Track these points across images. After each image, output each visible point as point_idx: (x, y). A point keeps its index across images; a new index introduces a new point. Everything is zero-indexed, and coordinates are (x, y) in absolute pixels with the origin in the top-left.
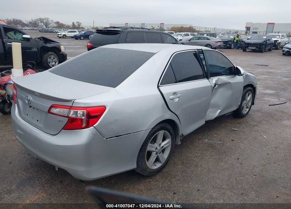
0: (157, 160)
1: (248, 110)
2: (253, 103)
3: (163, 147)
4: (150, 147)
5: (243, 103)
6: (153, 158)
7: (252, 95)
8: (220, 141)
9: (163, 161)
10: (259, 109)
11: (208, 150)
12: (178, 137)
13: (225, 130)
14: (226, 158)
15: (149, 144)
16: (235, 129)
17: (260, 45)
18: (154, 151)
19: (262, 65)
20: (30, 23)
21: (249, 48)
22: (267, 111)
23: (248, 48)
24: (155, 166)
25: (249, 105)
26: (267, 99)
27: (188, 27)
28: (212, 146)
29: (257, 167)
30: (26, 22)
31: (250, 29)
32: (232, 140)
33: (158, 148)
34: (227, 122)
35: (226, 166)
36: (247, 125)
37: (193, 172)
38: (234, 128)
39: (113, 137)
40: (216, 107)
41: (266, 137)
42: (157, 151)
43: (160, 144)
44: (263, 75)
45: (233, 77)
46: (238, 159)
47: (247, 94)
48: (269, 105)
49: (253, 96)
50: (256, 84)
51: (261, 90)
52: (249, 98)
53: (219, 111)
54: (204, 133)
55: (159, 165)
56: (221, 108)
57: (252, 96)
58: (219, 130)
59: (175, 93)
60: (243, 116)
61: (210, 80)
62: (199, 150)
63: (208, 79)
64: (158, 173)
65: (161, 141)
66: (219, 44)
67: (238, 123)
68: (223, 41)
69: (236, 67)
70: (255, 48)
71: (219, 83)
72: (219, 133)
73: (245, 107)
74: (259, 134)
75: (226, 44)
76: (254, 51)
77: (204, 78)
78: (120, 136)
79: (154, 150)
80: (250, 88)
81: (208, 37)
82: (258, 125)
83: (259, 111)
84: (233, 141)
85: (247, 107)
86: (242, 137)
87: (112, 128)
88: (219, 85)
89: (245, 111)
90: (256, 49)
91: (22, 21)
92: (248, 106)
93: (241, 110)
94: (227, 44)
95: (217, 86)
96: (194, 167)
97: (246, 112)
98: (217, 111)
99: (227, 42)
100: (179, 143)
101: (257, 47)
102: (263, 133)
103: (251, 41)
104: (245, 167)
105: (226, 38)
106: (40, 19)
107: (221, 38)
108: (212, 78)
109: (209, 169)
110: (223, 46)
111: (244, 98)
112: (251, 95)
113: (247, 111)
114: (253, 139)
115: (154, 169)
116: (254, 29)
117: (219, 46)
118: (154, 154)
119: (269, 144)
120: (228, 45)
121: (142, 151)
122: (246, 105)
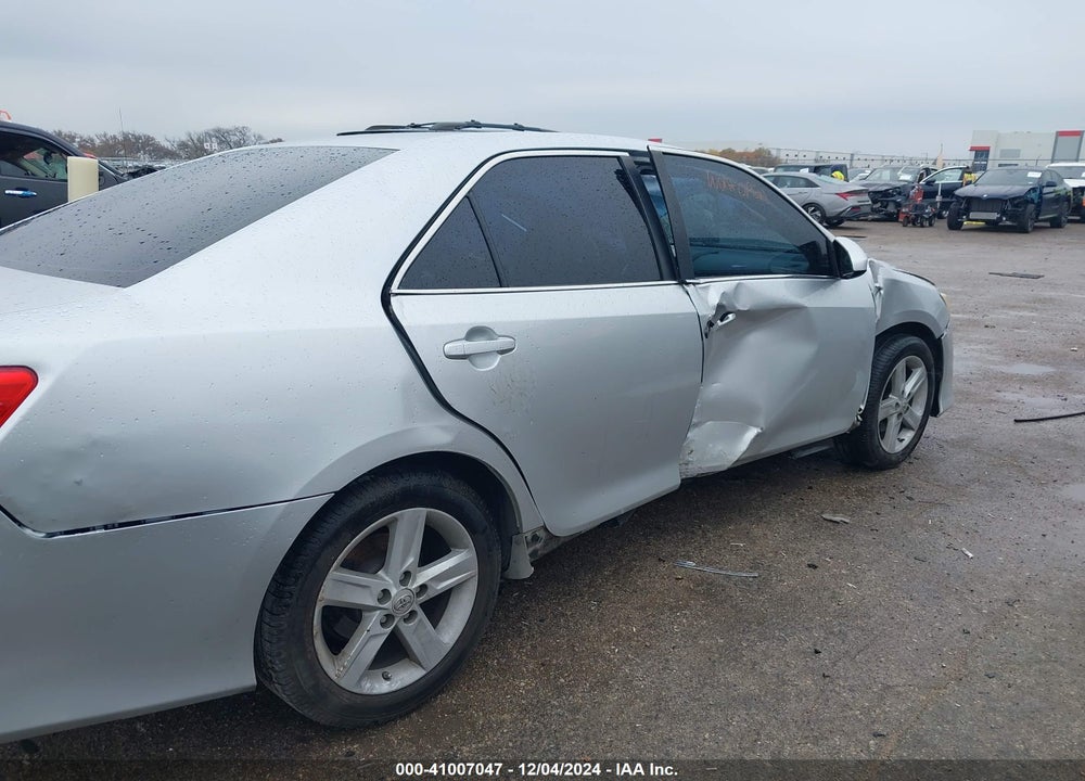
0: (394, 650)
1: (908, 436)
2: (933, 409)
3: (423, 587)
4: (339, 587)
5: (881, 406)
6: (368, 640)
7: (928, 369)
8: (754, 567)
9: (433, 659)
10: (967, 434)
11: (686, 606)
12: (517, 543)
13: (792, 519)
14: (761, 646)
15: (335, 573)
16: (837, 519)
17: (1016, 206)
18: (373, 609)
19: (1014, 275)
20: (183, 145)
21: (972, 215)
22: (1002, 444)
23: (968, 217)
24: (387, 679)
25: (912, 414)
26: (1009, 396)
27: (753, 150)
28: (709, 591)
29: (899, 693)
30: (167, 145)
31: (987, 156)
32: (809, 566)
33: (394, 592)
34: (810, 488)
35: (750, 685)
36: (897, 500)
37: (575, 710)
38: (835, 512)
39: (94, 529)
40: (735, 412)
41: (971, 555)
42: (387, 605)
43: (407, 574)
44: (1013, 307)
45: (825, 286)
46: (817, 652)
47: (901, 366)
48: (1016, 421)
49: (929, 376)
50: (942, 325)
51: (993, 363)
52: (912, 384)
53: (752, 433)
54: (693, 532)
55: (404, 677)
56: (762, 421)
57: (924, 378)
58: (765, 519)
59: (476, 332)
60: (887, 464)
61: (690, 289)
62: (643, 608)
63: (682, 283)
64: (408, 714)
65: (412, 560)
66: (853, 201)
67: (860, 492)
68: (871, 189)
69: (835, 241)
70: (994, 216)
71: (743, 304)
72: (757, 531)
73: (894, 422)
74: (943, 542)
75: (881, 201)
76: (992, 227)
77: (662, 280)
78: (139, 523)
79: (371, 601)
80: (914, 340)
81: (813, 177)
82: (947, 501)
83: (962, 444)
84: (815, 571)
85: (904, 426)
86: (858, 554)
87: (78, 483)
88: (739, 313)
89: (895, 442)
90: (1000, 219)
91: (153, 139)
92: (910, 421)
93: (872, 436)
94: (888, 201)
95: (730, 316)
96: (592, 688)
97: (899, 447)
98: (744, 430)
99: (885, 194)
100: (527, 571)
101: (1003, 213)
102: (962, 535)
103: (979, 187)
104: (839, 694)
105: (883, 179)
106: (218, 131)
107: (865, 182)
108: (702, 280)
109: (659, 700)
110: (868, 210)
111: (882, 385)
112: (918, 374)
113: (905, 443)
114: (911, 561)
115: (375, 692)
116: (1004, 153)
117: (853, 208)
118: (372, 622)
119: (979, 587)
120: (891, 208)
121: (287, 606)
122: (900, 414)
